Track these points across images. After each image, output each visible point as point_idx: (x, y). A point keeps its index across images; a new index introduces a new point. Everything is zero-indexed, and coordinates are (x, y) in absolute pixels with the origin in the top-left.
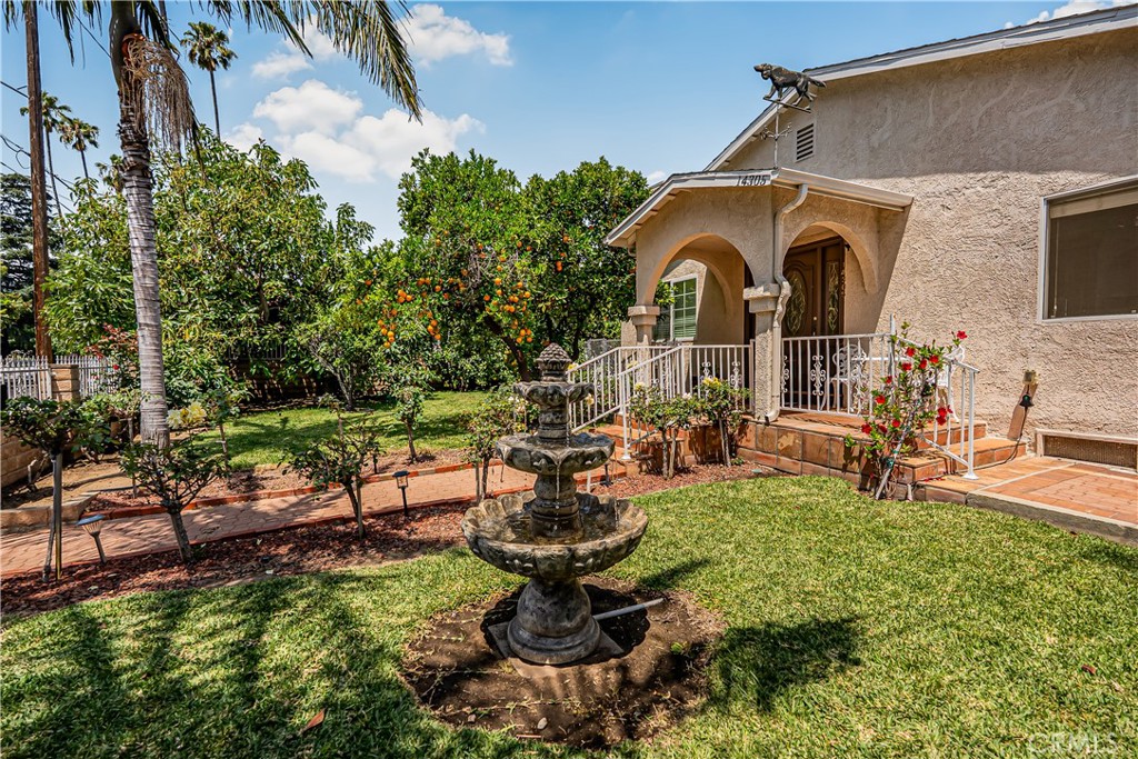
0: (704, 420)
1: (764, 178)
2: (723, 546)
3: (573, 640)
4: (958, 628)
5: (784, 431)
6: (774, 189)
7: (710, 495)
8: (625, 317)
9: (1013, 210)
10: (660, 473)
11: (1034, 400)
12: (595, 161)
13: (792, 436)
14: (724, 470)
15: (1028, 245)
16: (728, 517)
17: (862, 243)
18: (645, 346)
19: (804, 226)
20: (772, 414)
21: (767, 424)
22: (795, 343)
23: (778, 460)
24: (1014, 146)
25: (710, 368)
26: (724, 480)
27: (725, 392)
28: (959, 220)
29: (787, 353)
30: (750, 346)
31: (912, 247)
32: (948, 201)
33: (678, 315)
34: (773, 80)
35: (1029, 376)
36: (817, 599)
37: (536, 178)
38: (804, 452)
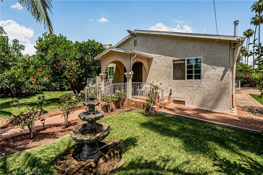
0: (117, 99)
1: (129, 52)
2: (123, 128)
3: (96, 155)
4: (161, 138)
5: (132, 101)
6: (130, 54)
7: (119, 117)
8: (98, 75)
9: (168, 61)
10: (107, 112)
11: (172, 94)
12: (92, 40)
13: (134, 102)
14: (121, 110)
15: (170, 67)
16: (123, 121)
17: (145, 64)
18: (103, 83)
19: (136, 61)
20: (130, 98)
21: (129, 100)
22: (134, 83)
23: (131, 107)
24: (168, 51)
25: (118, 88)
26: (121, 112)
27: (121, 94)
28: (160, 62)
29: (133, 85)
30: (126, 84)
31: (153, 66)
32: (159, 58)
33: (110, 74)
34: (130, 33)
35: (171, 90)
36: (140, 137)
37: (77, 42)
38: (136, 105)
